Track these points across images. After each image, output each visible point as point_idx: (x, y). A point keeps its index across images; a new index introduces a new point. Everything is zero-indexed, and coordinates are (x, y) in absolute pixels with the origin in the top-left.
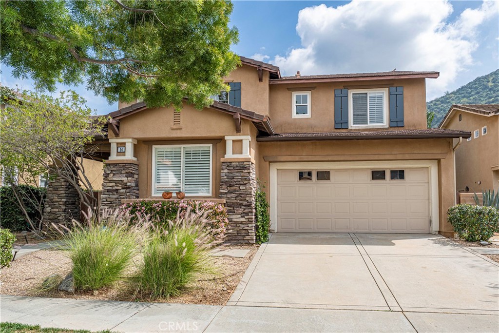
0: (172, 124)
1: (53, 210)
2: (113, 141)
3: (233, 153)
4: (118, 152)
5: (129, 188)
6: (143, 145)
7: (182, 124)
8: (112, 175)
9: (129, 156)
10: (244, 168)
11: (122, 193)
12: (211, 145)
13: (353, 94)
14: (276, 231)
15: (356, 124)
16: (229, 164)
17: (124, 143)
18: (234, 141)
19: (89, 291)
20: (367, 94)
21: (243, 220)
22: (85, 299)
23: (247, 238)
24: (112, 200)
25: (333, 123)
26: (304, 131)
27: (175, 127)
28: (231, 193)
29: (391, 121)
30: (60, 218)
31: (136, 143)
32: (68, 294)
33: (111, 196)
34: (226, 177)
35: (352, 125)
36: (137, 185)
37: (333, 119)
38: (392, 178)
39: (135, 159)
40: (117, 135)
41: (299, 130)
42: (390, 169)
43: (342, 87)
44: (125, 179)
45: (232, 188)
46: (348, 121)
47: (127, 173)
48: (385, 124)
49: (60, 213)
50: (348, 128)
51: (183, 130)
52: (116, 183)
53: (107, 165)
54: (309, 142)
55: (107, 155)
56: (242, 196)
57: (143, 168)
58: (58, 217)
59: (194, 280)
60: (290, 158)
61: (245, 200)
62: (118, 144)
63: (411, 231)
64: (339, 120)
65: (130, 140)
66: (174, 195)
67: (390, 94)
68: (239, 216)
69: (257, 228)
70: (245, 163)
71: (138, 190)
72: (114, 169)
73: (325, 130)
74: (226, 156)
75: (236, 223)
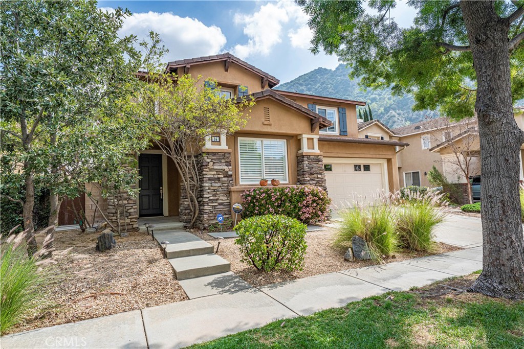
0: (263, 120)
1: (121, 202)
3: (308, 149)
4: (212, 141)
7: (271, 121)
8: (212, 163)
9: (224, 146)
11: (225, 181)
12: (285, 141)
13: (318, 109)
16: (308, 157)
18: (308, 139)
20: (325, 110)
24: (216, 188)
27: (266, 123)
29: (340, 131)
30: (132, 210)
33: (213, 184)
34: (307, 168)
38: (364, 170)
42: (363, 164)
43: (312, 103)
44: (225, 168)
45: (312, 176)
47: (226, 162)
48: (337, 132)
49: (131, 205)
51: (272, 125)
52: (217, 172)
53: (207, 154)
54: (326, 142)
56: (320, 182)
58: (128, 210)
61: (322, 186)
66: (269, 182)
67: (339, 112)
70: (319, 157)
72: (214, 158)
74: (302, 151)
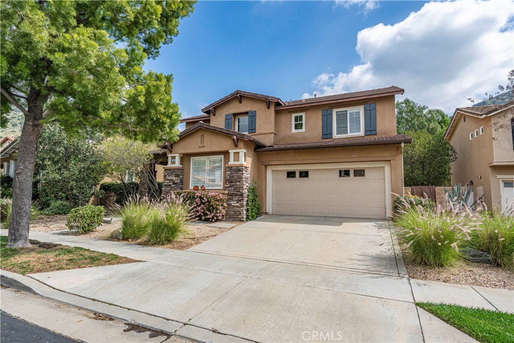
0: (200, 143)
2: (169, 155)
3: (234, 161)
4: (172, 162)
5: (176, 184)
6: (186, 157)
7: (205, 144)
8: (168, 176)
9: (177, 164)
10: (239, 170)
11: (173, 186)
12: (223, 156)
13: (337, 112)
14: (271, 213)
15: (339, 134)
16: (230, 168)
17: (175, 157)
18: (234, 153)
19: (127, 239)
20: (347, 111)
21: (238, 204)
22: (125, 242)
23: (240, 216)
25: (321, 135)
26: (300, 142)
27: (201, 146)
28: (232, 187)
29: (366, 131)
31: (182, 156)
32: (119, 240)
33: (167, 188)
34: (229, 177)
35: (336, 135)
36: (182, 182)
37: (321, 131)
38: (355, 176)
39: (181, 166)
40: (171, 152)
41: (296, 141)
42: (353, 168)
43: (328, 108)
44: (174, 178)
45: (232, 184)
46: (332, 132)
47: (176, 175)
48: (362, 133)
50: (332, 138)
51: (206, 147)
52: (170, 181)
53: (166, 170)
55: (166, 163)
56: (238, 189)
57: (185, 171)
59: (180, 237)
60: (278, 163)
61: (239, 192)
62: (172, 157)
63: (370, 217)
64: (325, 132)
65: (178, 155)
67: (365, 110)
68: (236, 202)
69: (247, 210)
70: (240, 167)
71: (182, 185)
72: (169, 172)
73: (315, 140)
74: (229, 163)
75: (234, 206)
